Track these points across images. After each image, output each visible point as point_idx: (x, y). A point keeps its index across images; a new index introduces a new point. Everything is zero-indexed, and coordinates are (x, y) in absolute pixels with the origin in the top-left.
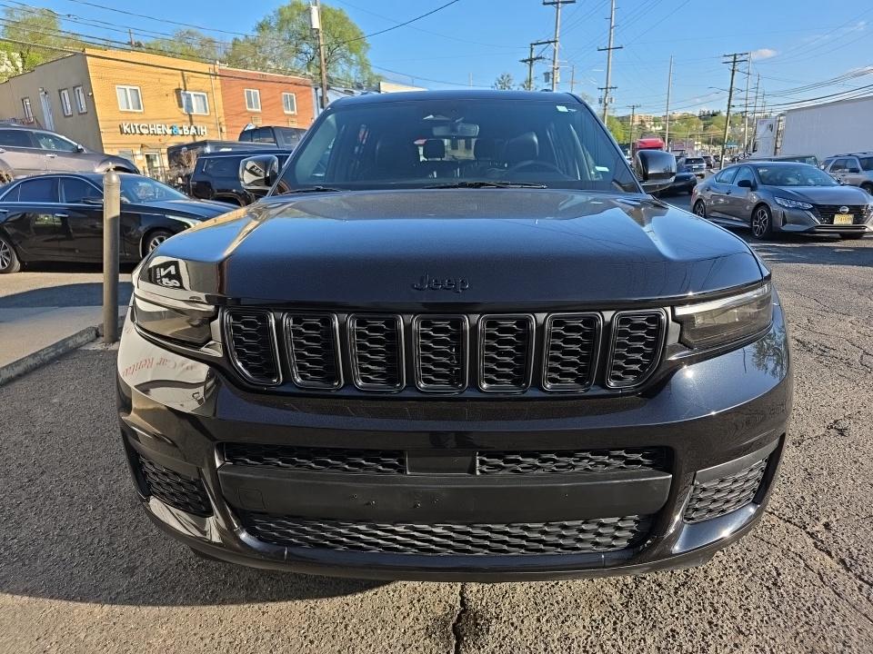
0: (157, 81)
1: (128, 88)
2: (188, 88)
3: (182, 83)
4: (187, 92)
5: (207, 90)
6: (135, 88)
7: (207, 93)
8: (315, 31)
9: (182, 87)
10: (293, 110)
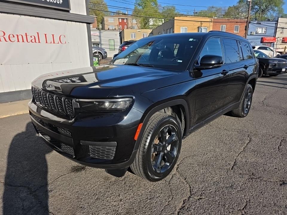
0: (193, 25)
1: (184, 28)
2: (202, 26)
3: (200, 25)
4: (201, 28)
5: (208, 26)
6: (186, 27)
7: (208, 27)
8: (248, 2)
9: (200, 26)
10: (237, 31)
